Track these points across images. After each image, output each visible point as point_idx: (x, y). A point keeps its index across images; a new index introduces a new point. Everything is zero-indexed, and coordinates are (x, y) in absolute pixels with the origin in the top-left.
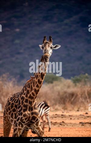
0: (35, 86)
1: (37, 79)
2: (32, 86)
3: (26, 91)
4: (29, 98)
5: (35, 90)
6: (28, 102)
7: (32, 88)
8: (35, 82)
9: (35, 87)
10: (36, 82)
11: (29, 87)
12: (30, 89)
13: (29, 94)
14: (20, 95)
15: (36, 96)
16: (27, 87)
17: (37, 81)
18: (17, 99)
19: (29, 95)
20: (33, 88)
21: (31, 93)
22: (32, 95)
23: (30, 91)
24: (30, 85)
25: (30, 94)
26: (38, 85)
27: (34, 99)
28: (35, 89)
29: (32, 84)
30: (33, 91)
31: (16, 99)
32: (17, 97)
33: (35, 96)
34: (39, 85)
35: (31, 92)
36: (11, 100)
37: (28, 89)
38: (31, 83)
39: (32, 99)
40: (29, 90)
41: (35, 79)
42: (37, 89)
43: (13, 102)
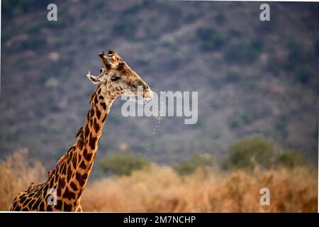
0: (78, 165)
1: (81, 150)
2: (70, 167)
3: (57, 183)
4: (64, 196)
5: (78, 175)
6: (63, 207)
7: (70, 173)
8: (78, 157)
9: (77, 167)
10: (80, 156)
11: (64, 172)
12: (66, 176)
13: (65, 188)
14: (43, 191)
15: (81, 191)
16: (59, 173)
17: (82, 153)
18: (37, 199)
19: (63, 191)
20: (74, 171)
21: (68, 185)
22: (71, 189)
23: (66, 181)
24: (65, 166)
25: (67, 188)
26: (83, 162)
27: (76, 197)
28: (77, 173)
29: (71, 162)
30: (73, 179)
31: (33, 199)
32: (37, 196)
33: (78, 191)
34: (86, 162)
35: (68, 182)
36: (21, 202)
37: (62, 176)
38: (68, 163)
39: (70, 199)
40: (64, 178)
41: (78, 150)
42: (82, 172)
43: (27, 206)
